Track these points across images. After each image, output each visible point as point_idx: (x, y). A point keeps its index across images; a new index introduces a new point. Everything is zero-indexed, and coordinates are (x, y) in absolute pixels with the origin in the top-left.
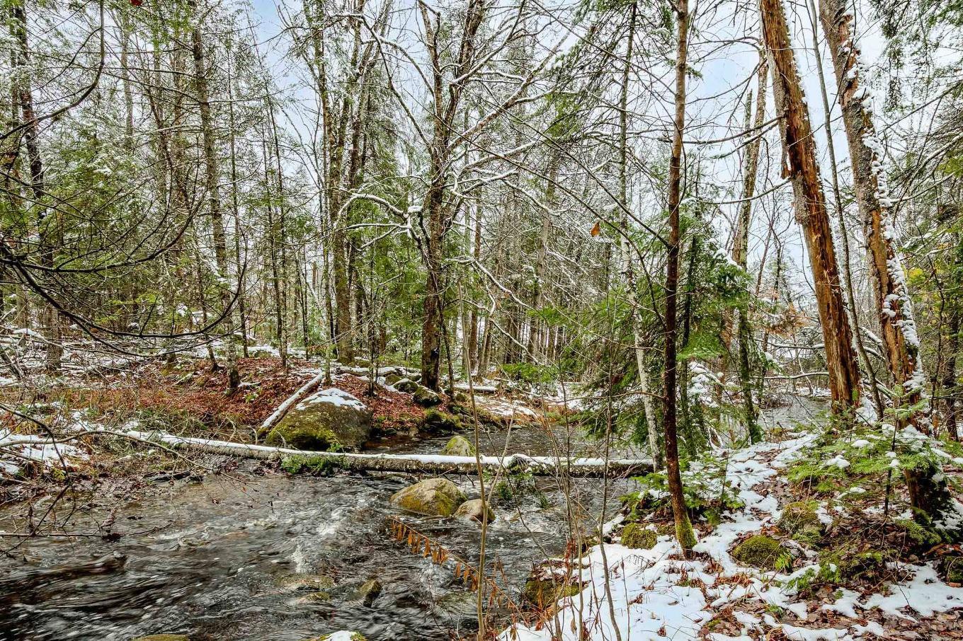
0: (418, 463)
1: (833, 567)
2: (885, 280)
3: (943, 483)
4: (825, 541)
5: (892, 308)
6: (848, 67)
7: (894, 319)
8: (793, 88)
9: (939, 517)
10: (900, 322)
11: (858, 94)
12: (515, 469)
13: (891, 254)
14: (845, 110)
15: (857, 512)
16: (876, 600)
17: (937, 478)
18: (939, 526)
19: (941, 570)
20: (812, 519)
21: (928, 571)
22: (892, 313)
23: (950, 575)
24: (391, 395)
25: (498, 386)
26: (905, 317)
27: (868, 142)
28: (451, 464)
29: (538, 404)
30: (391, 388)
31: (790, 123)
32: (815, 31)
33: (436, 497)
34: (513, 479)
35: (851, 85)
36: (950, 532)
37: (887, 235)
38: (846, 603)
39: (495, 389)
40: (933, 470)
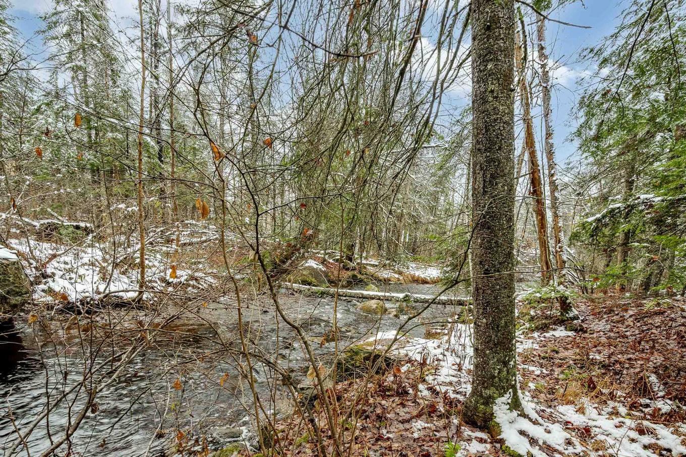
0: (362, 294)
1: (533, 325)
2: (558, 239)
3: (570, 303)
4: (532, 319)
5: (559, 248)
6: (552, 169)
7: (560, 252)
8: (535, 164)
9: (568, 313)
10: (561, 253)
11: (554, 179)
12: (406, 299)
13: (560, 231)
14: (550, 183)
15: (544, 313)
16: (545, 334)
17: (568, 301)
18: (567, 315)
19: (566, 328)
20: (528, 314)
21: (562, 328)
22: (559, 250)
23: (568, 328)
24: (332, 264)
25: (379, 263)
26: (563, 251)
27: (556, 194)
28: (377, 295)
29: (400, 273)
30: (331, 261)
31: (533, 175)
32: (542, 155)
33: (377, 307)
34: (404, 304)
35: (552, 175)
36: (570, 318)
37: (560, 225)
38: (536, 334)
39: (377, 264)
40: (567, 299)
